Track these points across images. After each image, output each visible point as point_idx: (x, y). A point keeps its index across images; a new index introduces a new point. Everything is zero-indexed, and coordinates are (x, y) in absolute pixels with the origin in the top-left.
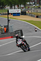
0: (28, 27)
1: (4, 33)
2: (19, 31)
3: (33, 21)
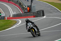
2: (41, 11)
3: (54, 3)
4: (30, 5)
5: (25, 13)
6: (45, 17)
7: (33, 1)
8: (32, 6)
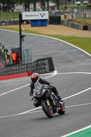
0: (65, 52)
1: (11, 65)
2: (44, 59)
3: (76, 37)
4: (18, 46)
5: (8, 66)
6: (55, 73)
7: (24, 36)
8: (22, 50)
